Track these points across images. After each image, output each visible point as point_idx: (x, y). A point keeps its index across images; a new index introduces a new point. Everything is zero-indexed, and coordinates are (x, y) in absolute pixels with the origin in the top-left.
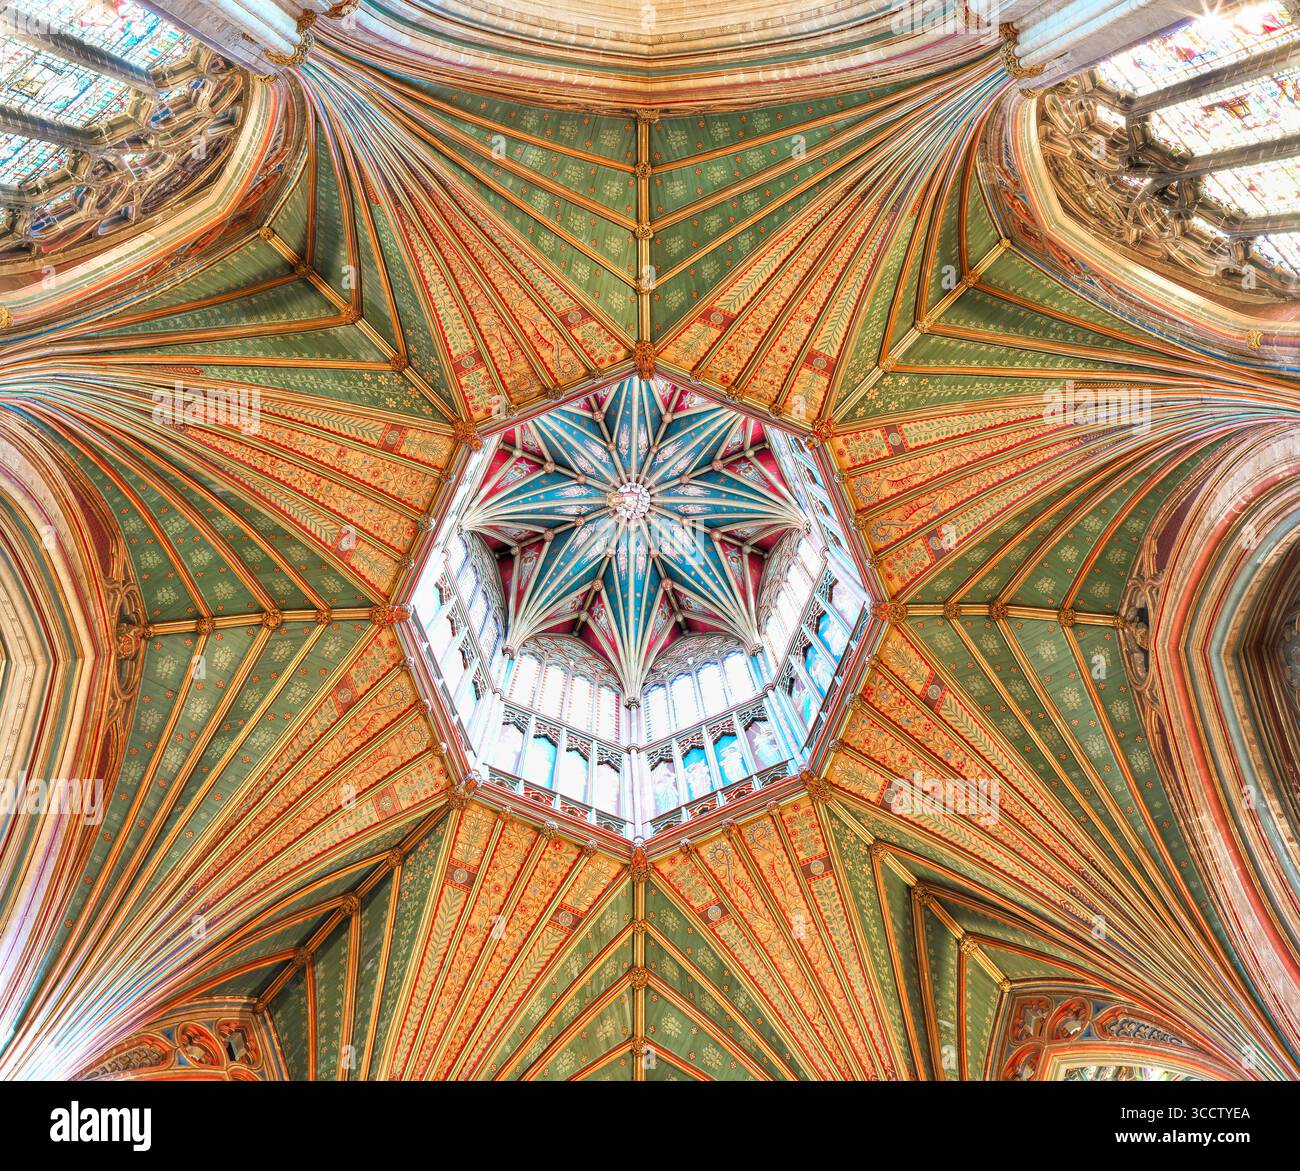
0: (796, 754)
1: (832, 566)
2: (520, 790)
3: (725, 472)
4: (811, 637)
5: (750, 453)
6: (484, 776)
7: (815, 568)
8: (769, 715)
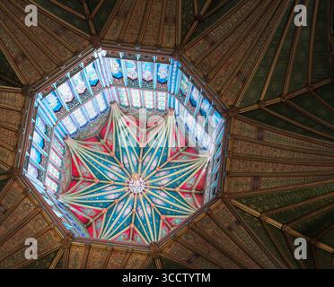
0: (40, 102)
1: (41, 184)
2: (155, 58)
3: (101, 209)
4: (43, 152)
5: (91, 220)
6: (171, 60)
7: (48, 181)
8: (54, 115)
